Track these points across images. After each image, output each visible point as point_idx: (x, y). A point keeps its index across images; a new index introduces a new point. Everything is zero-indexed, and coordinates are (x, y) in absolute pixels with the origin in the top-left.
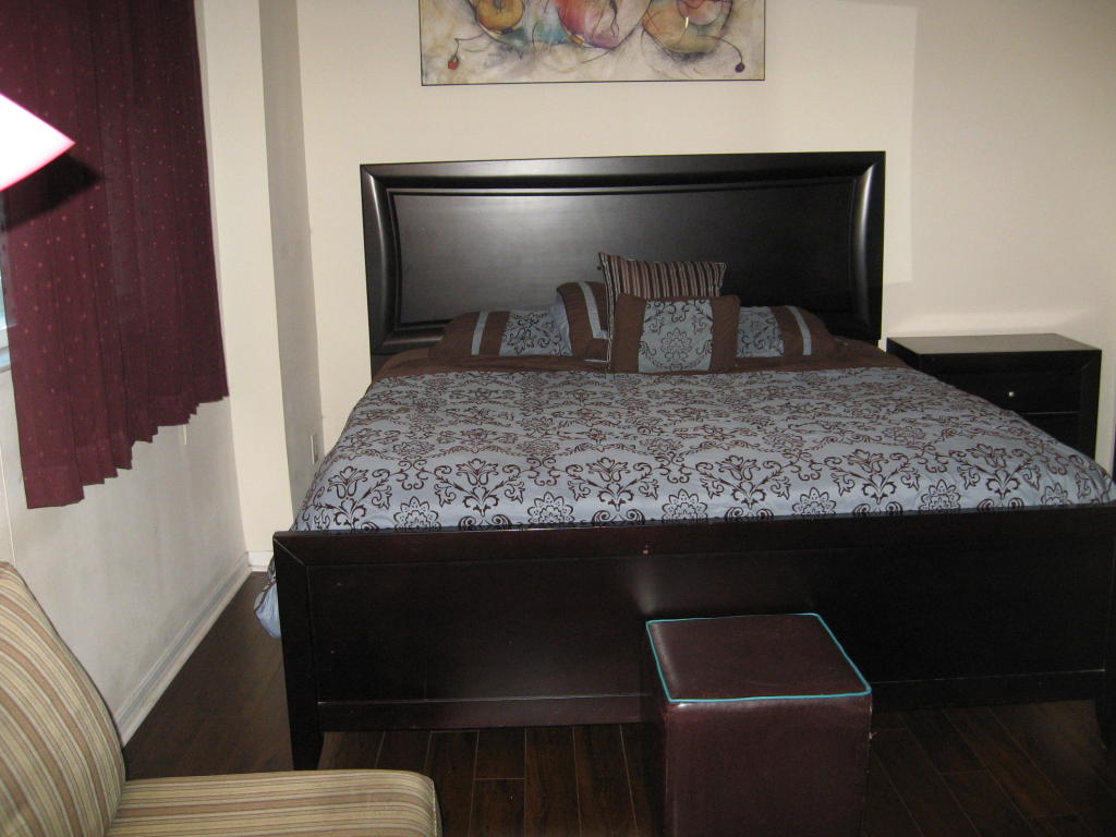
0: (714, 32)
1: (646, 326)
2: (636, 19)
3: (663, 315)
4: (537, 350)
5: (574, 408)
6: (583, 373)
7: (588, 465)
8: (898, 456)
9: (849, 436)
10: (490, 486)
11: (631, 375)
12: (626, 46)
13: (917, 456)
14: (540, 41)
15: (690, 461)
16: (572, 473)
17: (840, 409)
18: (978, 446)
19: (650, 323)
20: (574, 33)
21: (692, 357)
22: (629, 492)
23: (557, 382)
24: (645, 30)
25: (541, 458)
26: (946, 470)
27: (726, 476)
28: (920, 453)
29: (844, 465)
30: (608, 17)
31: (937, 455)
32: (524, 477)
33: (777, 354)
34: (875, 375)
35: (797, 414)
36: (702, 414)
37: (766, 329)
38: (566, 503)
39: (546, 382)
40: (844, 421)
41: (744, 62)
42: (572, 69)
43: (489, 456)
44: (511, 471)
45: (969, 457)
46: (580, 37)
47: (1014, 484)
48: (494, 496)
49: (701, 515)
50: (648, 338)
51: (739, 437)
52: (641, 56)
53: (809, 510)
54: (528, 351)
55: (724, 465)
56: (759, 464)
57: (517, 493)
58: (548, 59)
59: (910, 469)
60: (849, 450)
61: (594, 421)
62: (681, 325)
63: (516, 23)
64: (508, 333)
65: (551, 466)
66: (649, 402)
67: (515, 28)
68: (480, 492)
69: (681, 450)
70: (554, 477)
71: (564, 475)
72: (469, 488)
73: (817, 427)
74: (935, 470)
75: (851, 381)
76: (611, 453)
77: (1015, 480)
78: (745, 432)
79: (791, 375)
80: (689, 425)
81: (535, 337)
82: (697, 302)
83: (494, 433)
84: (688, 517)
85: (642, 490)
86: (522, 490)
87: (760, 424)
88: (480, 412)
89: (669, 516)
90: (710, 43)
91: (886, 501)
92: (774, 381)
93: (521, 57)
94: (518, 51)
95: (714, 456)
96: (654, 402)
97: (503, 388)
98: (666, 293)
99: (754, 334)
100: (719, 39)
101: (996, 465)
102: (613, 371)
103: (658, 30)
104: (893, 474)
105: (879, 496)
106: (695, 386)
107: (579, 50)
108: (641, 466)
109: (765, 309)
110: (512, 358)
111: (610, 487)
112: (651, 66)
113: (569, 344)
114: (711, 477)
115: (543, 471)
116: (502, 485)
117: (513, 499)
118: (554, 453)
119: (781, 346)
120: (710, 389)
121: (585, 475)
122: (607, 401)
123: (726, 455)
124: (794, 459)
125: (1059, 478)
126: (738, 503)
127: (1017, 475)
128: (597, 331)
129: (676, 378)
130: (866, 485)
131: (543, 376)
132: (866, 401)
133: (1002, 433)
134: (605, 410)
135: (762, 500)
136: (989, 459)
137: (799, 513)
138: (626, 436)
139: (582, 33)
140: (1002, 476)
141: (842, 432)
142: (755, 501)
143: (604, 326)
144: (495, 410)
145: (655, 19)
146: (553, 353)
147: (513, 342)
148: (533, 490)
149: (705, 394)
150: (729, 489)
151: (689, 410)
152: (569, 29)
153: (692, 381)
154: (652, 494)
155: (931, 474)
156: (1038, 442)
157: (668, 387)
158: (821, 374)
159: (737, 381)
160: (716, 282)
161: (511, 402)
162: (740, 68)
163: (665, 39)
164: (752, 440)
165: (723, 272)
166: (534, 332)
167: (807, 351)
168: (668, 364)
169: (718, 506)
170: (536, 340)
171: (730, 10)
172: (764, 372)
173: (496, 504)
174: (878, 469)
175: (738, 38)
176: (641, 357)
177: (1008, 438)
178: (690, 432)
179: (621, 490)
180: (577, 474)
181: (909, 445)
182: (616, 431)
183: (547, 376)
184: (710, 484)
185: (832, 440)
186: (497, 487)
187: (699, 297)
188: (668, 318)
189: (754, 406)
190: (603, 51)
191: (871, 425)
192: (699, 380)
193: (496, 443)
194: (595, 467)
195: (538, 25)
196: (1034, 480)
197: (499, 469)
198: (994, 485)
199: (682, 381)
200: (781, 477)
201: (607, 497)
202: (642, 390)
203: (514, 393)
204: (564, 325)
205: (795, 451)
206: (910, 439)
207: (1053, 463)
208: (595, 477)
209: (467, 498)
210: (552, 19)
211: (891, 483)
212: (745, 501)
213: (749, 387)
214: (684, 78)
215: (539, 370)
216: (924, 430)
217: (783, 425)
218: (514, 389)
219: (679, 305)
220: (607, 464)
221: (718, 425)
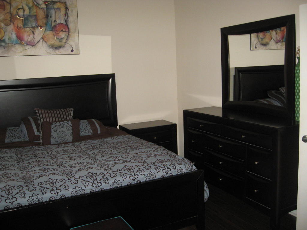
0: (64, 41)
1: (52, 130)
2: (40, 37)
3: (57, 126)
4: (17, 140)
5: (34, 160)
6: (34, 147)
7: (45, 182)
8: (137, 166)
9: (121, 161)
10: (13, 194)
11: (49, 146)
12: (38, 44)
13: (142, 165)
14: (10, 43)
15: (77, 176)
16: (40, 185)
17: (115, 152)
18: (158, 159)
19: (53, 129)
20: (21, 41)
21: (67, 138)
22: (60, 189)
23: (26, 150)
24: (43, 40)
25: (29, 181)
26: (151, 168)
27: (89, 180)
28: (143, 164)
29: (123, 171)
30: (32, 36)
31: (148, 164)
32: (24, 189)
33: (91, 134)
34: (121, 138)
35: (103, 155)
36: (75, 158)
37: (87, 127)
38: (40, 196)
39: (23, 151)
40: (118, 156)
41: (73, 49)
42: (21, 52)
43: (11, 183)
44: (20, 188)
45: (156, 164)
46: (23, 42)
47: (169, 170)
48: (15, 198)
49: (83, 193)
50: (53, 134)
51: (90, 166)
52: (42, 47)
53: (115, 186)
54: (14, 141)
55: (88, 176)
56: (98, 174)
57: (23, 195)
58: (13, 49)
59: (141, 170)
60: (123, 166)
61: (42, 165)
62: (62, 129)
63: (3, 38)
64: (7, 135)
65: (33, 184)
66: (57, 155)
67: (2, 39)
68: (10, 197)
69: (73, 172)
70: (35, 188)
71: (38, 187)
72: (6, 196)
73: (111, 159)
74: (148, 169)
75: (115, 141)
76: (52, 177)
77: (170, 168)
78: (91, 163)
79: (97, 141)
80: (72, 162)
81: (16, 136)
82: (67, 121)
83: (11, 174)
84: (79, 194)
85: (64, 188)
86: (25, 194)
87: (95, 160)
88: (3, 166)
89: (73, 195)
90: (63, 44)
91: (136, 180)
92: (92, 143)
93: (5, 48)
94: (3, 46)
95: (83, 173)
96: (59, 155)
97: (9, 155)
98: (57, 120)
99: (84, 129)
100: (65, 43)
101: (164, 165)
102: (43, 145)
103: (47, 40)
104: (137, 172)
105: (134, 179)
106: (70, 147)
107: (23, 46)
108: (62, 180)
109: (86, 121)
110: (9, 143)
111: (53, 188)
112: (46, 51)
113: (28, 137)
114: (84, 180)
115: (31, 186)
116: (17, 193)
117: (22, 198)
118: (33, 179)
119: (92, 132)
120: (74, 148)
121: (44, 185)
122: (44, 156)
123: (87, 172)
124: (108, 171)
125: (180, 166)
126: (94, 188)
127: (170, 167)
128: (36, 133)
129: (63, 145)
130: (130, 176)
131: (21, 149)
132: (122, 148)
133: (163, 155)
134: (44, 160)
135: (101, 185)
136: (162, 163)
137: (112, 187)
138: (54, 169)
139: (24, 41)
140: (166, 168)
141: (119, 160)
142: (99, 186)
143: (38, 131)
144: (9, 164)
145: (47, 37)
146: (23, 140)
147: (9, 138)
148: (28, 194)
149: (73, 150)
150: (91, 184)
151: (70, 157)
152: (19, 40)
153: (69, 146)
154: (67, 189)
155: (147, 170)
156: (173, 156)
157: (62, 149)
158: (105, 140)
159: (81, 145)
160: (71, 115)
161: (13, 160)
162: (72, 51)
163: (49, 43)
164: (93, 166)
165: (73, 111)
166: (16, 134)
167: (99, 132)
168: (60, 141)
169: (88, 189)
170: (17, 137)
171: (69, 34)
172: (88, 141)
173: (16, 200)
174: (132, 171)
175: (71, 42)
176: (51, 140)
177: (165, 156)
178: (74, 165)
179: (57, 189)
180: (42, 186)
181: (139, 162)
182: (50, 167)
183: (23, 149)
184: (84, 183)
185: (117, 163)
186: (16, 194)
187: (67, 120)
188: (58, 127)
189: (90, 153)
190: (30, 46)
191: (126, 156)
192: (70, 145)
193: (12, 178)
194: (47, 182)
195: (10, 38)
196: (174, 168)
197: (15, 187)
198: (164, 171)
199: (65, 146)
200: (105, 178)
201: (53, 192)
202: (54, 151)
203: (13, 156)
204: (25, 131)
205: (107, 168)
206: (139, 160)
207: (178, 162)
208: (48, 186)
209: (6, 200)
210: (14, 37)
211: (137, 175)
212: (96, 187)
213: (86, 146)
214: (57, 54)
215: (20, 147)
216: (142, 156)
217: (101, 159)
218: (12, 155)
219: (62, 123)
220: (51, 181)
221: (82, 162)
